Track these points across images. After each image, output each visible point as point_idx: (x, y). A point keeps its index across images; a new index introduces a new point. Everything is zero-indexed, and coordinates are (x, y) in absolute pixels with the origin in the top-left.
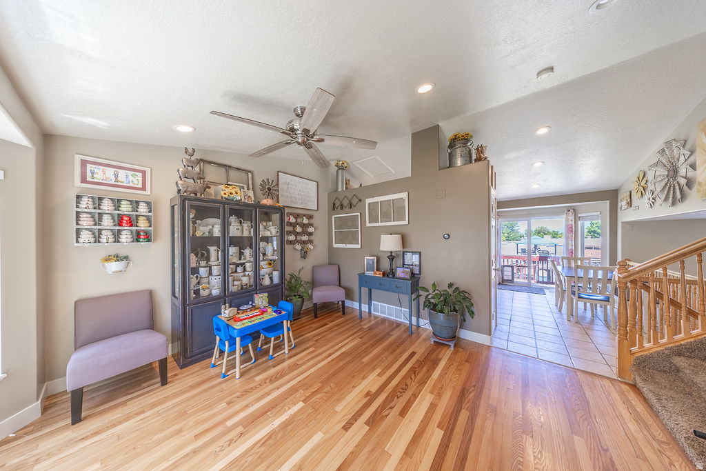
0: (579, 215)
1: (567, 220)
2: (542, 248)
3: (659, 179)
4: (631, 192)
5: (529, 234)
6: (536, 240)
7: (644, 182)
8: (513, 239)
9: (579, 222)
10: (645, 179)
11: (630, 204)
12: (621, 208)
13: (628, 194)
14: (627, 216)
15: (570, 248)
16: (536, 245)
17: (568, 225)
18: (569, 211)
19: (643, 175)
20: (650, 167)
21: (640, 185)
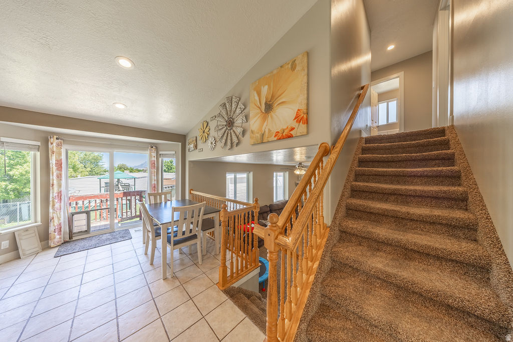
0: (161, 153)
1: (151, 156)
2: (124, 181)
3: (220, 127)
4: (196, 137)
5: (112, 170)
6: (118, 174)
7: (207, 130)
8: (97, 174)
9: (160, 159)
10: (208, 127)
11: (196, 147)
12: (189, 150)
13: (195, 139)
14: (192, 156)
15: (153, 183)
16: (119, 180)
17: (151, 161)
18: (152, 147)
19: (206, 124)
20: (212, 119)
21: (204, 132)
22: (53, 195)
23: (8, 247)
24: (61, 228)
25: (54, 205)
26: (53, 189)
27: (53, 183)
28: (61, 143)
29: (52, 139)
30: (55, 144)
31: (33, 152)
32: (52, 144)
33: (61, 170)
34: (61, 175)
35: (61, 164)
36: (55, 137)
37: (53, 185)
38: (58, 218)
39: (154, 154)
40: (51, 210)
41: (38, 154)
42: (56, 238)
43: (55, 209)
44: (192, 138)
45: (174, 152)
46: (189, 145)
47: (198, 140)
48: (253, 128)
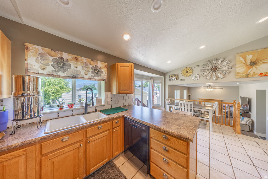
3: (206, 71)
7: (191, 71)
11: (178, 78)
12: (170, 80)
13: (177, 75)
17: (152, 85)
18: (152, 79)
19: (190, 69)
20: (196, 66)
21: (187, 72)
39: (153, 82)
44: (174, 74)
45: (160, 81)
46: (170, 77)
47: (180, 75)
48: (239, 72)
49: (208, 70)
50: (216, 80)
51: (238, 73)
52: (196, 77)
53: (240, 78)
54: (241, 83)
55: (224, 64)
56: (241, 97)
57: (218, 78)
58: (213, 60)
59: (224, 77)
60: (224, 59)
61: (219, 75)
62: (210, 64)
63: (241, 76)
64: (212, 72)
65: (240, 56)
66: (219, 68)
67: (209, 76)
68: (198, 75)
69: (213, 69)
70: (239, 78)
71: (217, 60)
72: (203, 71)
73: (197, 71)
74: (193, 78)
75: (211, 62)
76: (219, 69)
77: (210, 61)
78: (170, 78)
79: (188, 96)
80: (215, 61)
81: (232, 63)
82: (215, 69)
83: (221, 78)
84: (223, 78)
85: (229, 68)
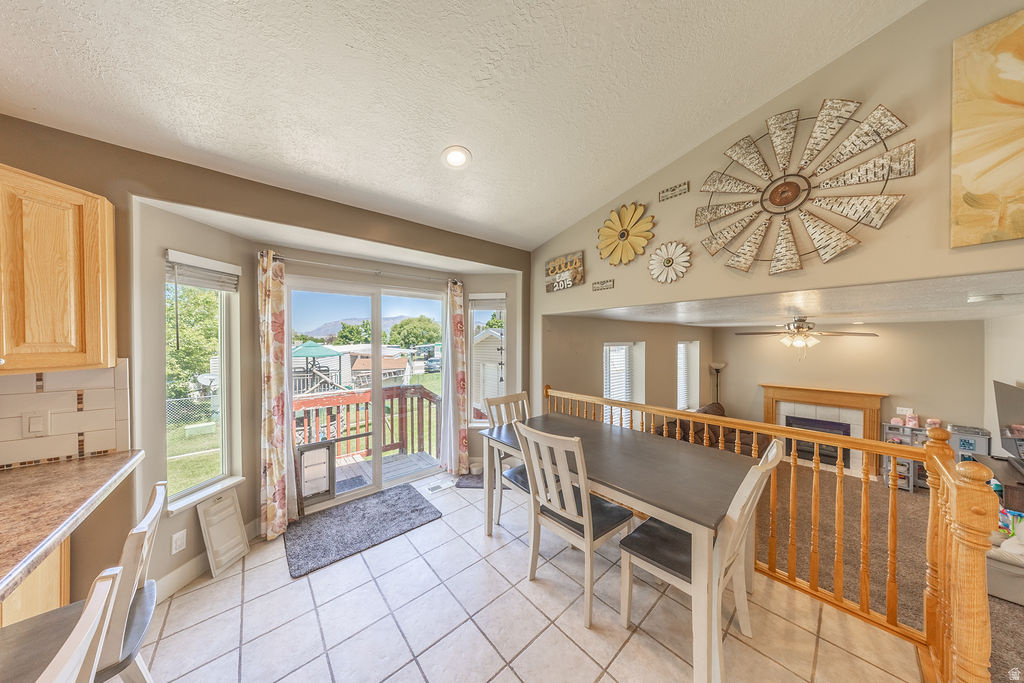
0: (472, 296)
1: (453, 304)
9: (470, 311)
15: (460, 369)
17: (454, 317)
18: (455, 283)
19: (640, 210)
20: (669, 193)
21: (624, 235)
22: (269, 403)
23: (184, 547)
24: (284, 489)
25: (271, 432)
26: (269, 388)
27: (269, 372)
28: (281, 270)
29: (265, 259)
30: (270, 273)
31: (224, 293)
32: (265, 271)
33: (283, 342)
34: (282, 352)
35: (283, 324)
36: (272, 253)
37: (269, 377)
38: (279, 462)
39: (459, 301)
40: (265, 444)
41: (236, 298)
42: (277, 514)
43: (275, 441)
44: (566, 256)
45: (503, 296)
46: (548, 275)
47: (592, 259)
48: (978, 188)
49: (740, 207)
50: (790, 271)
51: (971, 200)
52: (669, 262)
53: (998, 241)
54: (999, 296)
55: (849, 145)
56: (999, 387)
57: (804, 257)
58: (772, 129)
59: (851, 243)
60: (852, 107)
61: (816, 234)
62: (751, 163)
63: (1008, 222)
64: (765, 216)
65: (998, 48)
66: (814, 181)
67: (747, 248)
68: (681, 249)
69: (772, 200)
70: (983, 244)
71: (798, 121)
72: (708, 216)
73: (676, 220)
74: (656, 266)
75: (762, 145)
76: (815, 193)
77: (755, 143)
78: (548, 279)
79: (711, 373)
80: (784, 134)
81: (920, 130)
82: (788, 193)
83: (827, 257)
84: (844, 253)
85: (896, 166)
